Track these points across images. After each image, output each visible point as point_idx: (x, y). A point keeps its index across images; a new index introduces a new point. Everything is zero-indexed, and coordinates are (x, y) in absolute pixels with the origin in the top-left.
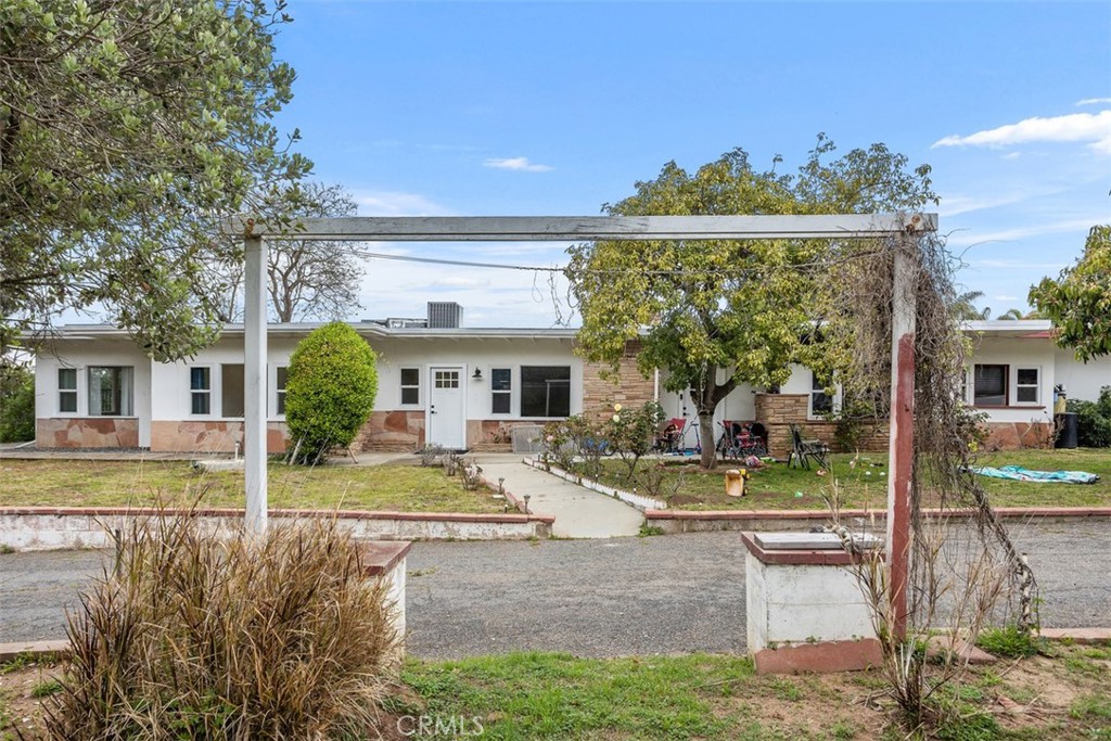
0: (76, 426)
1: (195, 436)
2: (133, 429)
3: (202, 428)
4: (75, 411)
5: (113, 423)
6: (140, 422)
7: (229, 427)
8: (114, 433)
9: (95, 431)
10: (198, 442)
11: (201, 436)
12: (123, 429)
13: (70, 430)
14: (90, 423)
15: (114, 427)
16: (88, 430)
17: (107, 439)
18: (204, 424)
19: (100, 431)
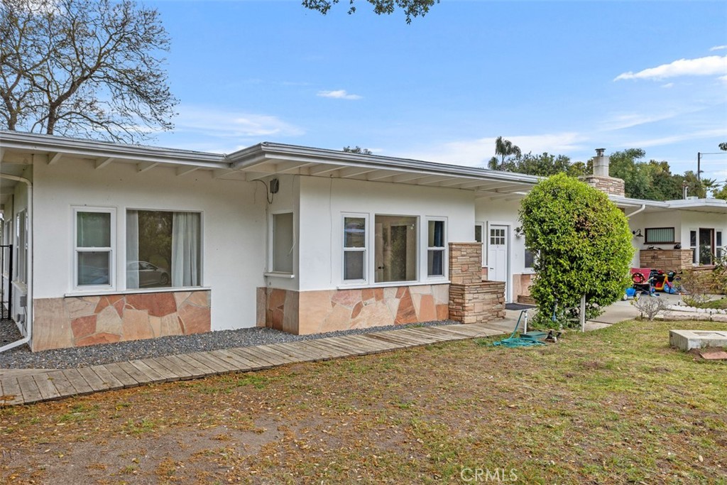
0: (111, 308)
1: (351, 309)
2: (203, 305)
3: (357, 298)
4: (107, 282)
5: (173, 299)
6: (213, 293)
7: (386, 292)
8: (175, 315)
9: (145, 313)
10: (353, 317)
11: (358, 308)
12: (188, 307)
13: (100, 315)
14: (135, 301)
15: (174, 303)
16: (132, 313)
17: (163, 325)
18: (361, 291)
19: (152, 313)
